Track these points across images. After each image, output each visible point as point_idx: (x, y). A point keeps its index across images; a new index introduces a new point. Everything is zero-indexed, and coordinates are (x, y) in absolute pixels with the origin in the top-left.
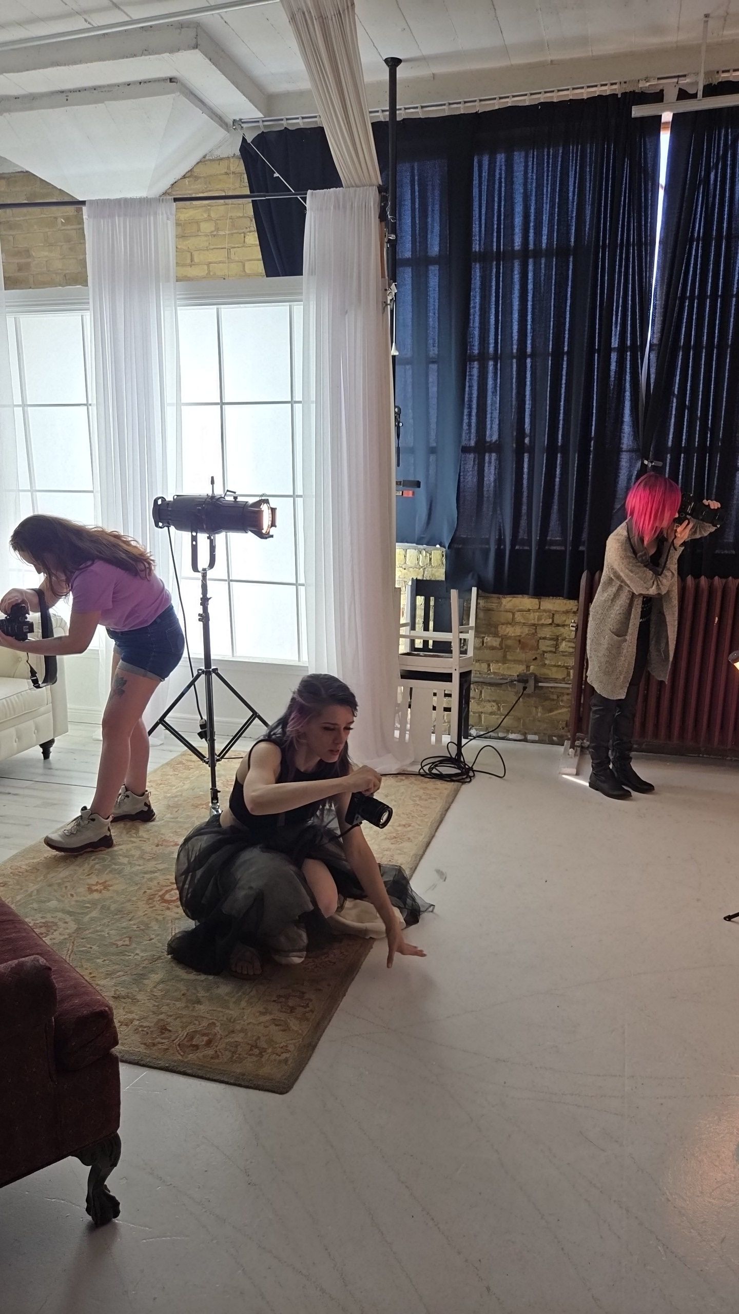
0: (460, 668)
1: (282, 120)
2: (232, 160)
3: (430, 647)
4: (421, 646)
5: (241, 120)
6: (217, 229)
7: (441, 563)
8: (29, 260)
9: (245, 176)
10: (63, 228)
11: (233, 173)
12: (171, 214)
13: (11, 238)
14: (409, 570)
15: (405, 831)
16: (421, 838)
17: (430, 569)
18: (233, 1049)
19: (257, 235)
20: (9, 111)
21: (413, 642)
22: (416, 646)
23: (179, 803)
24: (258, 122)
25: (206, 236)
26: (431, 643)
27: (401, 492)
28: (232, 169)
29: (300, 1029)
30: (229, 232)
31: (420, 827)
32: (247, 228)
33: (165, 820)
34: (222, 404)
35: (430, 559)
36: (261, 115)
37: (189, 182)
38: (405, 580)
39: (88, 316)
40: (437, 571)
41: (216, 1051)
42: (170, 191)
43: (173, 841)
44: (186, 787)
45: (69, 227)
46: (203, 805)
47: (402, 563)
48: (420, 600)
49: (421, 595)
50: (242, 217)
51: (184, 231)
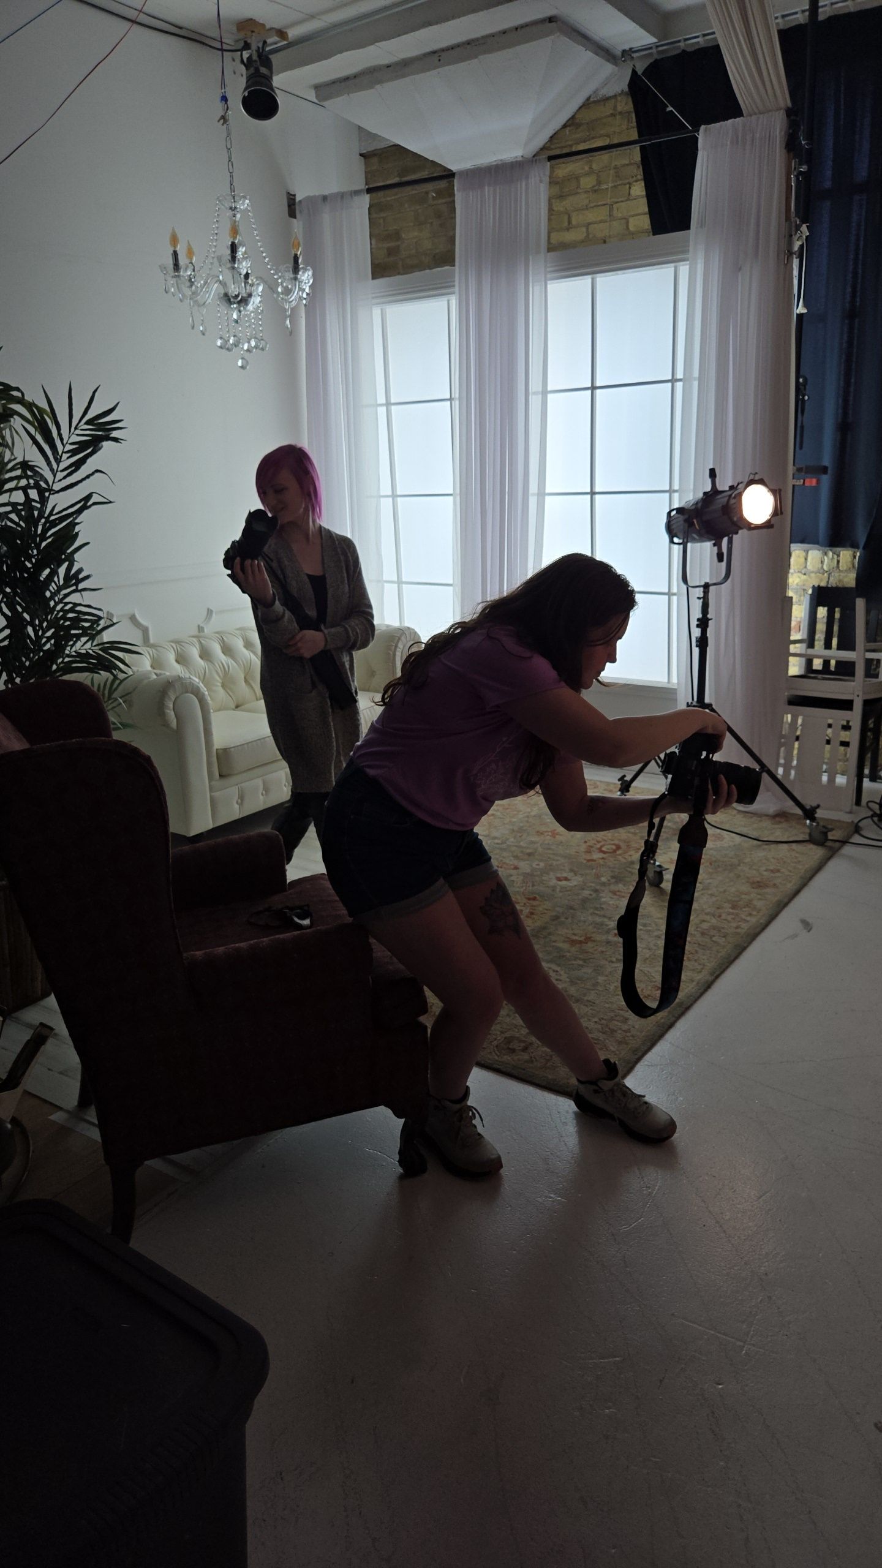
0: (864, 693)
1: (679, 41)
2: (619, 98)
3: (832, 668)
4: (820, 668)
5: (631, 49)
6: (599, 183)
7: (851, 566)
8: (399, 243)
9: (634, 115)
10: (435, 202)
11: (620, 113)
12: (544, 175)
13: (381, 221)
14: (809, 576)
15: (772, 877)
16: (789, 886)
17: (837, 575)
18: (547, 1058)
19: (643, 184)
20: (380, 82)
21: (809, 662)
22: (814, 667)
23: (525, 828)
24: (651, 48)
25: (586, 192)
26: (833, 663)
27: (802, 481)
28: (619, 108)
29: (618, 1051)
30: (613, 185)
31: (792, 874)
32: (633, 177)
33: (508, 843)
34: (593, 388)
35: (838, 562)
36: (654, 40)
37: (570, 131)
38: (805, 588)
39: (454, 301)
40: (846, 576)
41: (531, 1057)
42: (548, 145)
43: (514, 865)
44: (533, 813)
45: (440, 201)
46: (549, 832)
47: (802, 568)
48: (822, 612)
49: (824, 606)
50: (627, 165)
51: (560, 189)
